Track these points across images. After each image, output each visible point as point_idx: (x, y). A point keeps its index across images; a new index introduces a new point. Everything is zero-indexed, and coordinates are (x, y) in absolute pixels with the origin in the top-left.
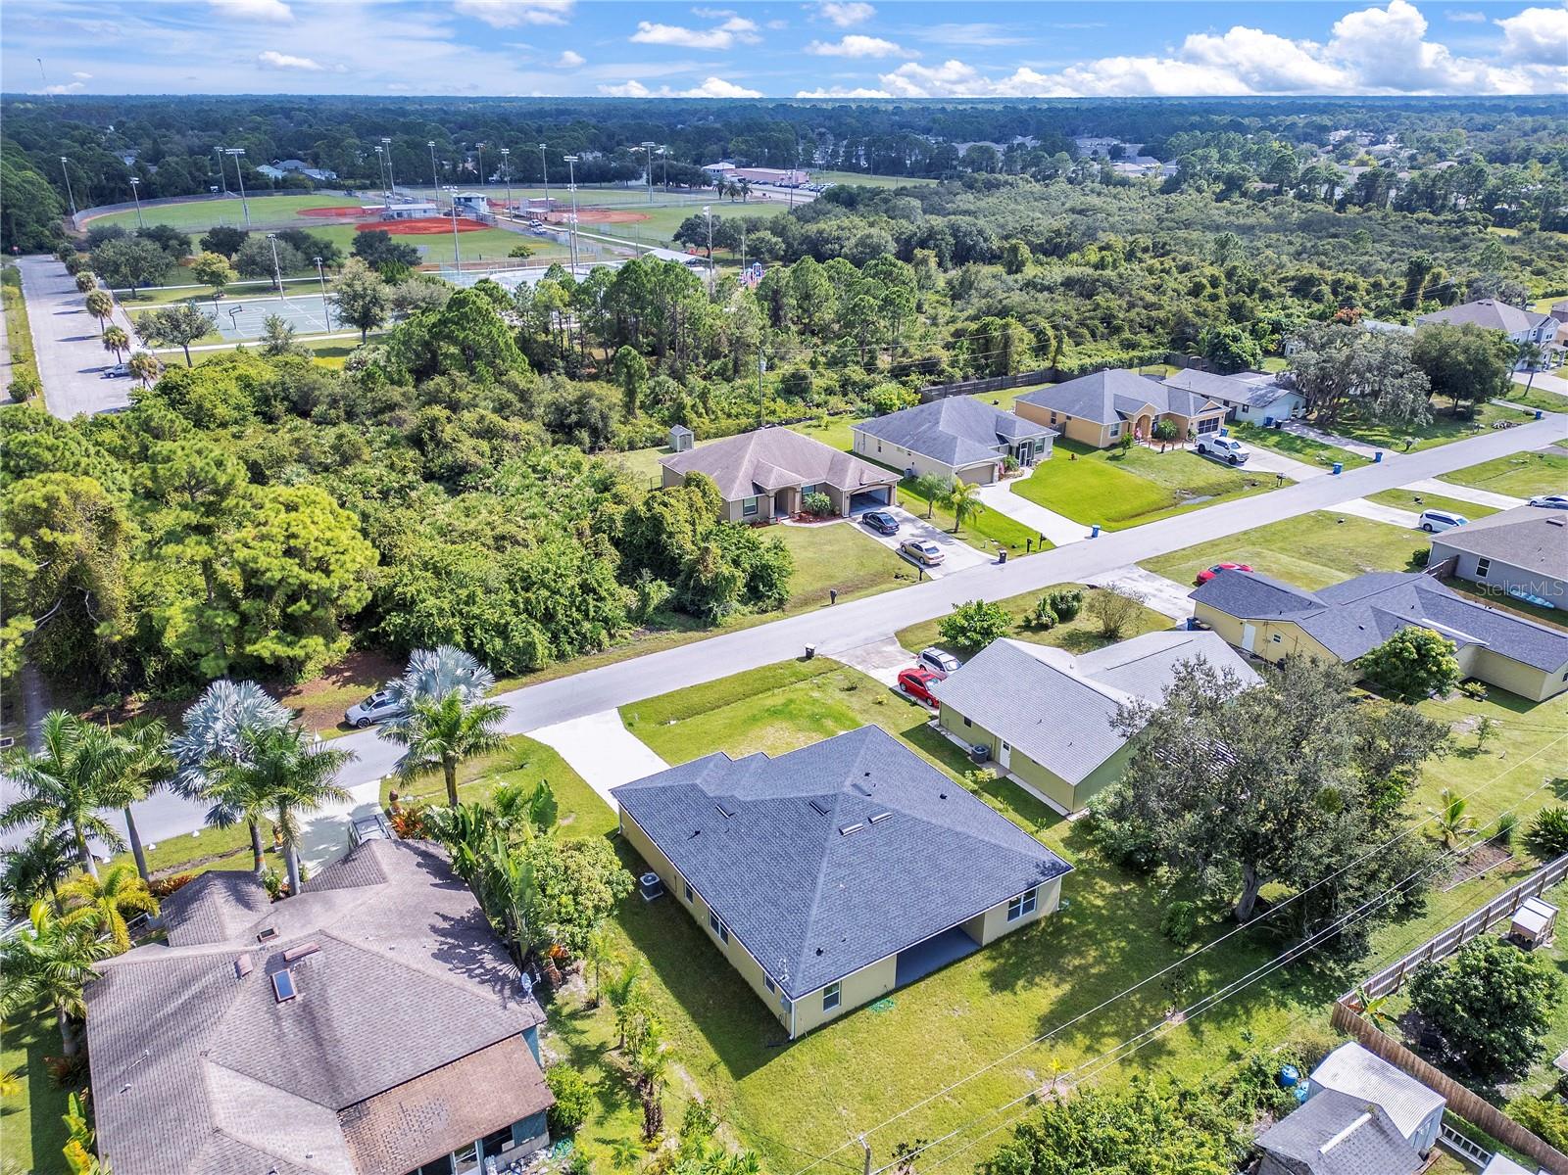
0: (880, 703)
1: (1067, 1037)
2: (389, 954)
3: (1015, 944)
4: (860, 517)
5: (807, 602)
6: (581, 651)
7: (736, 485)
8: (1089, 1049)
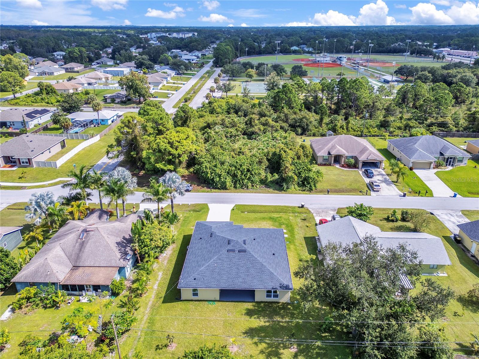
0: (308, 226)
1: (252, 337)
2: (106, 238)
3: (265, 305)
4: (363, 170)
5: (321, 192)
6: (242, 187)
7: (322, 151)
8: (256, 343)
